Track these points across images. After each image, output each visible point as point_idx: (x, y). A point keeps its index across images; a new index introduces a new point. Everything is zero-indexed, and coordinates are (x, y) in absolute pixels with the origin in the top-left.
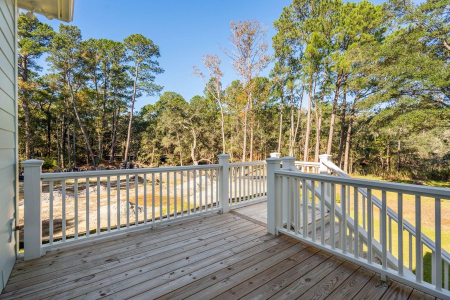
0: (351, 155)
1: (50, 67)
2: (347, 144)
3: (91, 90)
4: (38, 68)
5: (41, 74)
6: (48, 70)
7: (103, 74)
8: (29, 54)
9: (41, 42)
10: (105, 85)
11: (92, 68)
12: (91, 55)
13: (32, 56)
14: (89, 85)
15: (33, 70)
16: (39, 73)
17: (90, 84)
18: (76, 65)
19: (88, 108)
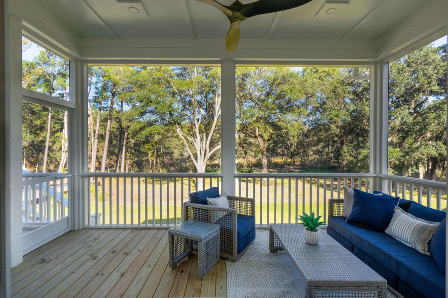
0: (128, 157)
2: (124, 148)
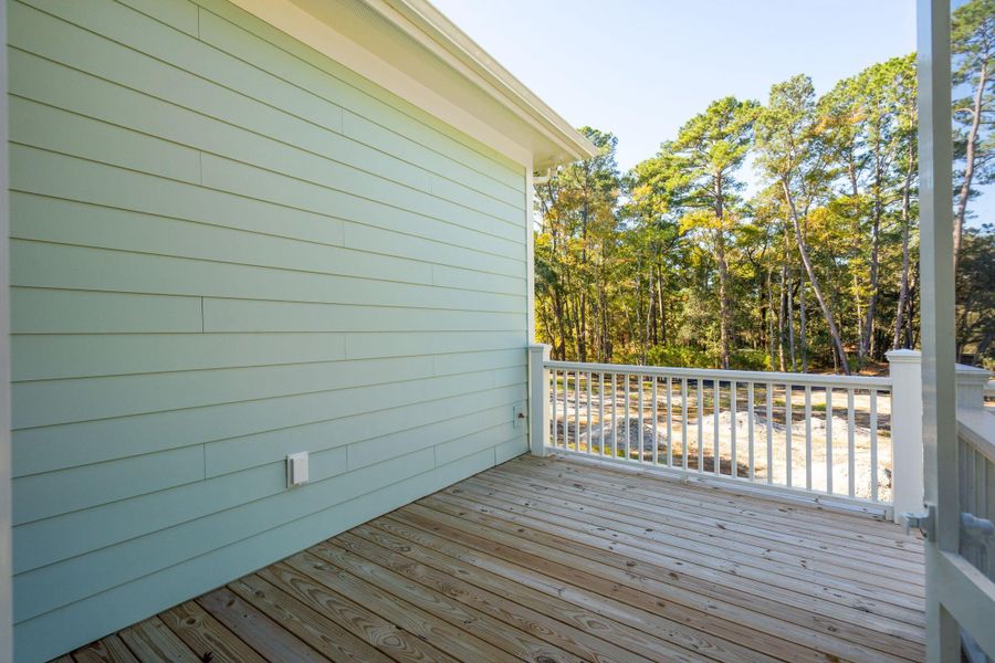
1: (759, 178)
3: (840, 198)
4: (739, 186)
5: (747, 195)
6: (757, 184)
7: (871, 152)
8: (723, 168)
9: (743, 137)
10: (877, 177)
11: (845, 149)
12: (839, 119)
13: (729, 169)
14: (838, 188)
15: (731, 191)
16: (741, 194)
17: (840, 185)
18: (806, 155)
19: (836, 242)
